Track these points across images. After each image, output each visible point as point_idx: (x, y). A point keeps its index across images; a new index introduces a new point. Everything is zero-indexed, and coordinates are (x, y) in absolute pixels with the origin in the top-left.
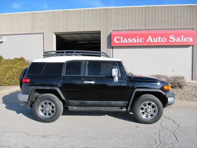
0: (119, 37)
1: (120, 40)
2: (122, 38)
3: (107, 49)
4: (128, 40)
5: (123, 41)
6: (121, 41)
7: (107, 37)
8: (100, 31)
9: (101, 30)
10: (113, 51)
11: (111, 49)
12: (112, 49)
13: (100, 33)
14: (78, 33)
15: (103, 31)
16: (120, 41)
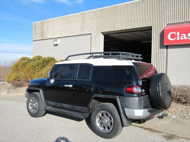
0: (175, 33)
1: (176, 36)
2: (178, 33)
3: (160, 49)
4: (187, 36)
5: (180, 38)
6: (177, 38)
7: (160, 34)
8: (151, 27)
9: (153, 25)
10: (167, 52)
11: (165, 50)
12: (167, 48)
13: (152, 29)
14: (129, 31)
15: (155, 26)
16: (175, 38)
